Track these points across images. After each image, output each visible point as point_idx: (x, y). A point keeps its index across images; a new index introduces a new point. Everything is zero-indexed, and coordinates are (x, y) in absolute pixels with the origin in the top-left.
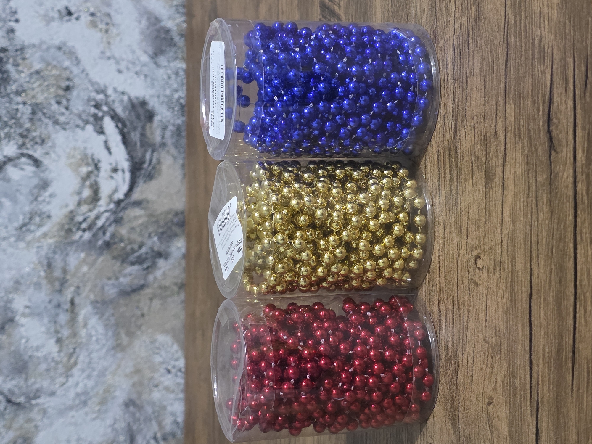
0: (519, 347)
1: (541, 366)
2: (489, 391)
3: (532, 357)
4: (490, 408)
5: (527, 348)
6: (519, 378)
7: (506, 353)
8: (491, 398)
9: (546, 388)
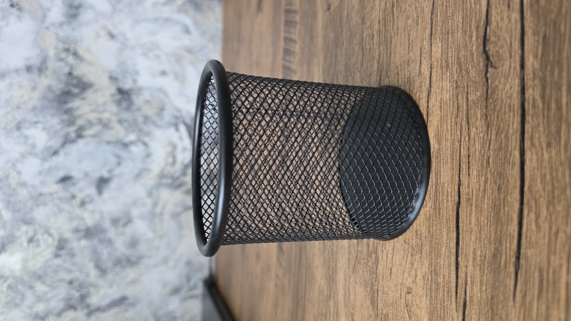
0: (443, 249)
1: (470, 268)
2: (408, 283)
3: (459, 259)
4: (409, 296)
5: (454, 251)
6: (442, 276)
7: (428, 253)
8: (411, 289)
9: (477, 288)
